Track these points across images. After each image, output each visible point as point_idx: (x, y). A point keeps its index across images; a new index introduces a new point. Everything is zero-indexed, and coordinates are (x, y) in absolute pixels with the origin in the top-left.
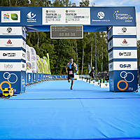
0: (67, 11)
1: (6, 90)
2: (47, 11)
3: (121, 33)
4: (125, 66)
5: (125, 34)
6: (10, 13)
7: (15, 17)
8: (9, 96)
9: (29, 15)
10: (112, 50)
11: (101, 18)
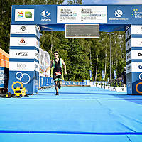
0: (83, 10)
1: (18, 89)
2: (62, 10)
3: (140, 32)
6: (24, 11)
7: (29, 15)
8: (21, 96)
10: (130, 50)
11: (119, 16)
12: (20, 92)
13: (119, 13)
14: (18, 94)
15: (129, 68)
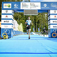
0: (31, 4)
1: (5, 36)
2: (23, 4)
3: (54, 13)
4: (55, 27)
5: (55, 13)
9: (15, 5)
10: (50, 20)
12: (5, 37)
13: (45, 5)
14: (5, 38)
15: (49, 27)
